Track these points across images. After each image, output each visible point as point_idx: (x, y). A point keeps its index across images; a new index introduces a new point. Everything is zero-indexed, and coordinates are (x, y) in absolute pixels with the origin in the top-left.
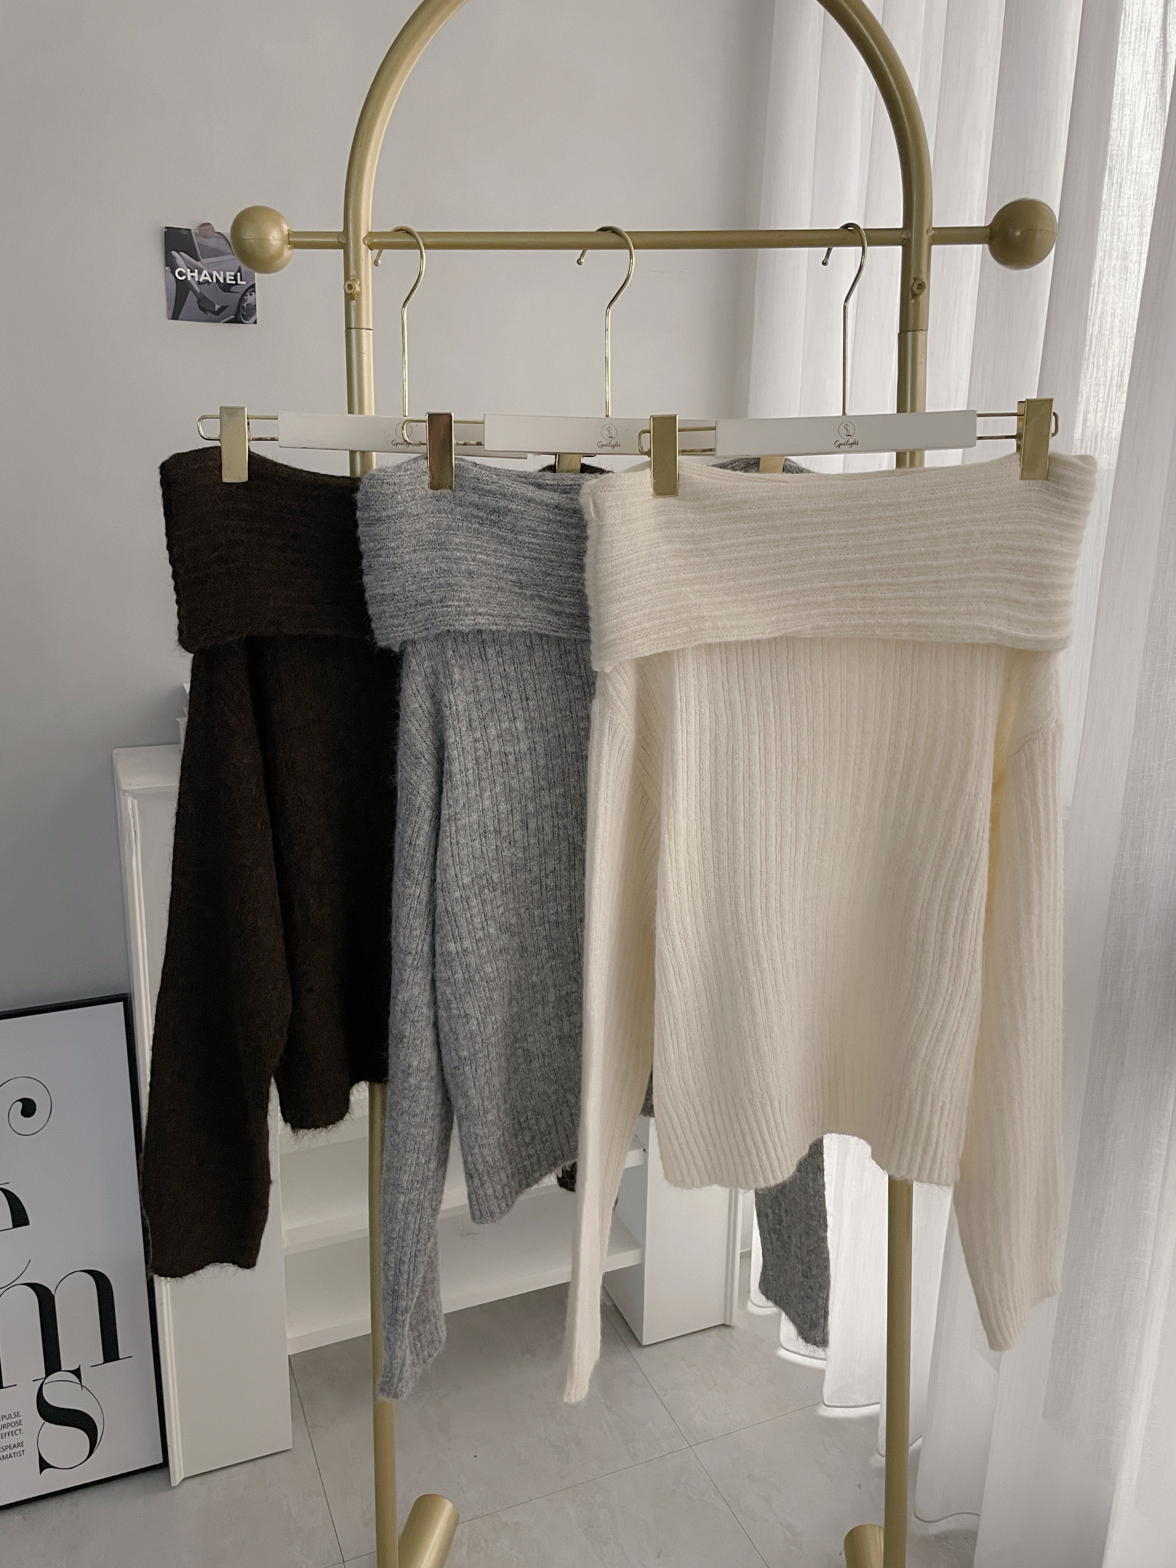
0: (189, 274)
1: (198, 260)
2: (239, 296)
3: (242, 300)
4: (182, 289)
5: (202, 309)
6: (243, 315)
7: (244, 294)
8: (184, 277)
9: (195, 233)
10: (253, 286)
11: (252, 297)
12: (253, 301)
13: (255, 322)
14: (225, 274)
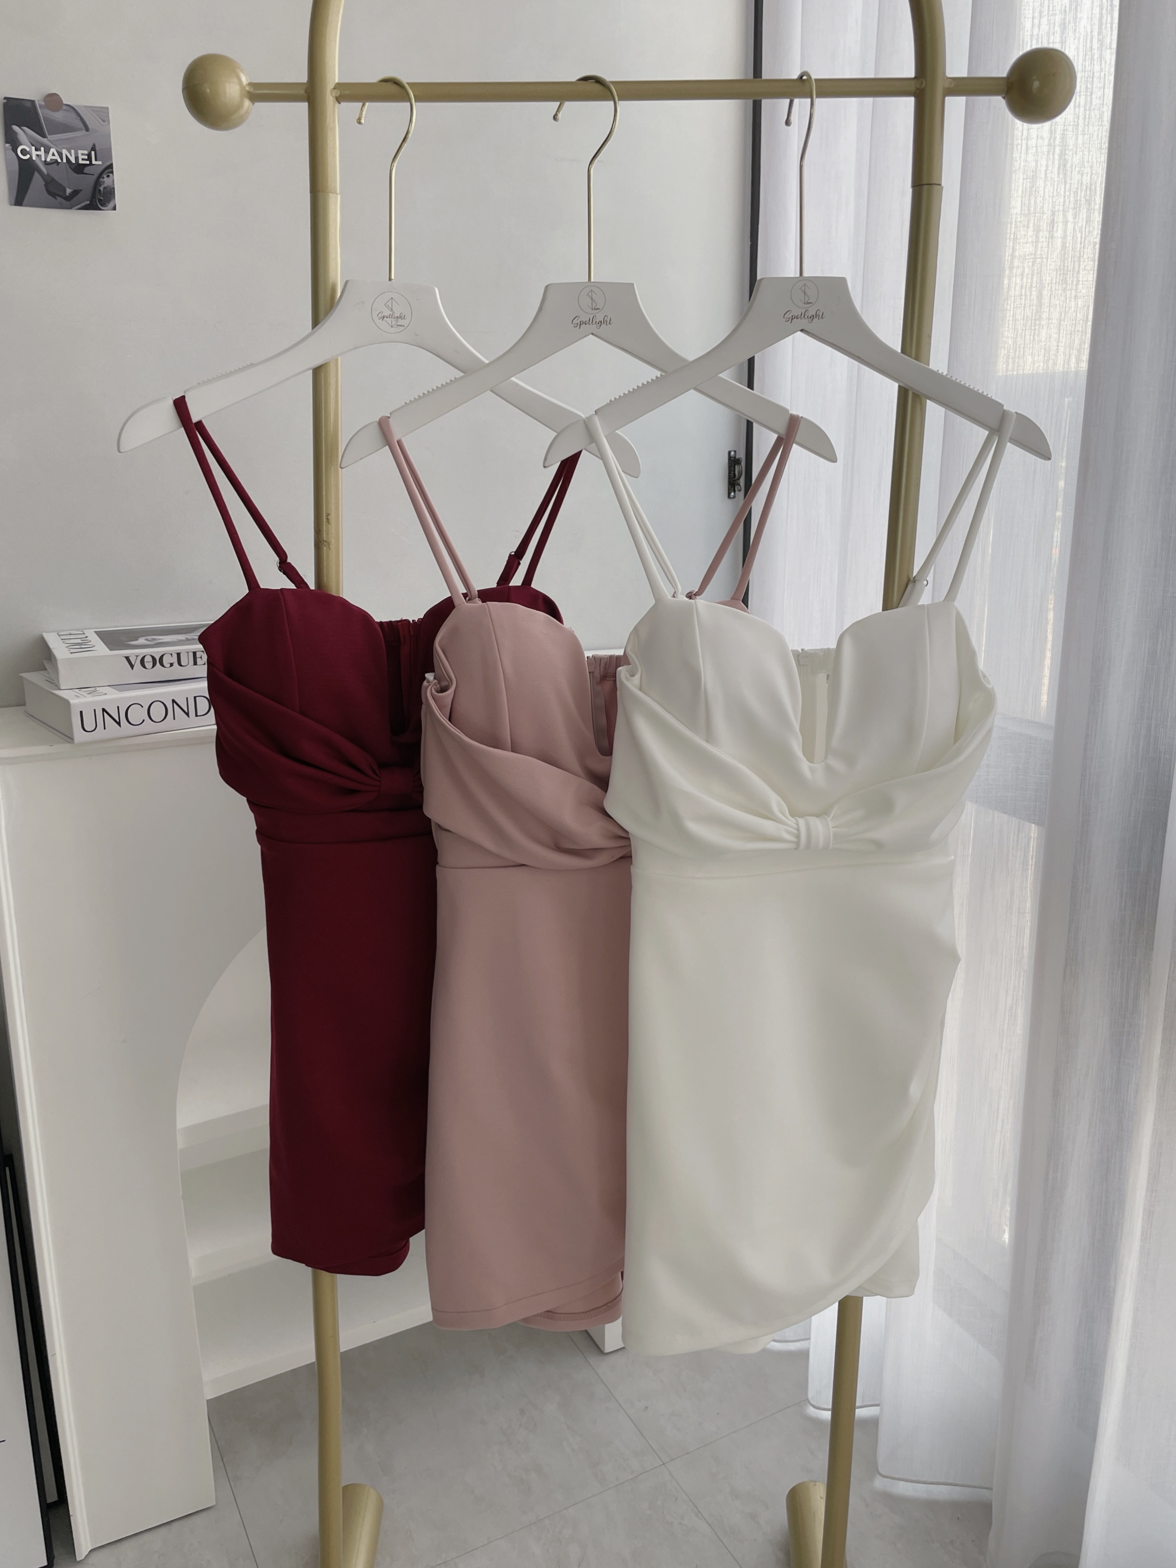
0: (34, 153)
1: (44, 136)
2: (95, 177)
3: (98, 183)
4: (26, 170)
5: (49, 193)
6: (100, 200)
7: (100, 176)
8: (28, 157)
9: (40, 105)
10: (111, 166)
11: (110, 179)
12: (111, 184)
13: (114, 208)
14: (76, 153)
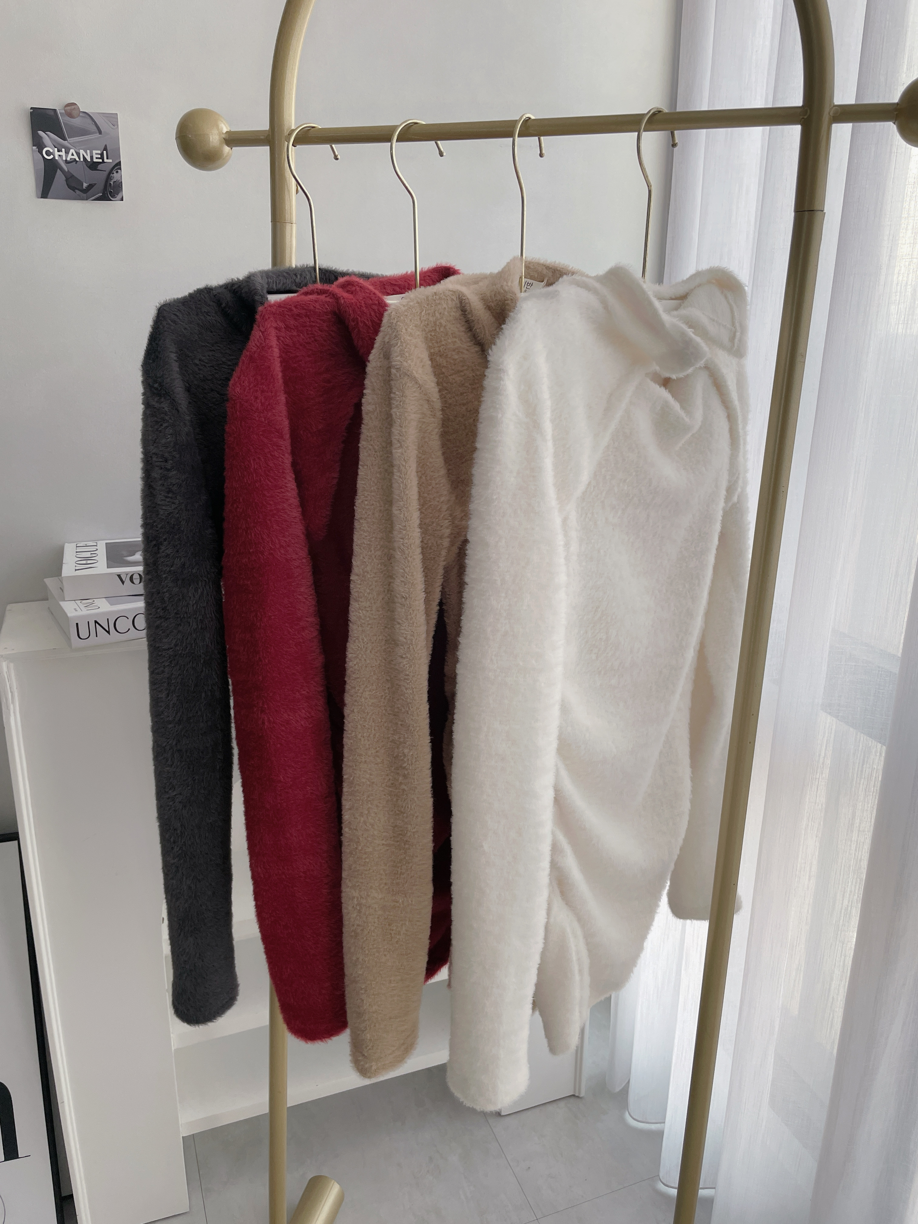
0: (57, 154)
1: (65, 139)
2: (105, 174)
3: (109, 177)
4: (50, 168)
5: (69, 187)
6: (110, 192)
7: (111, 172)
8: (52, 157)
9: (61, 113)
10: (119, 164)
11: (118, 174)
12: (120, 179)
13: (122, 200)
14: (91, 153)
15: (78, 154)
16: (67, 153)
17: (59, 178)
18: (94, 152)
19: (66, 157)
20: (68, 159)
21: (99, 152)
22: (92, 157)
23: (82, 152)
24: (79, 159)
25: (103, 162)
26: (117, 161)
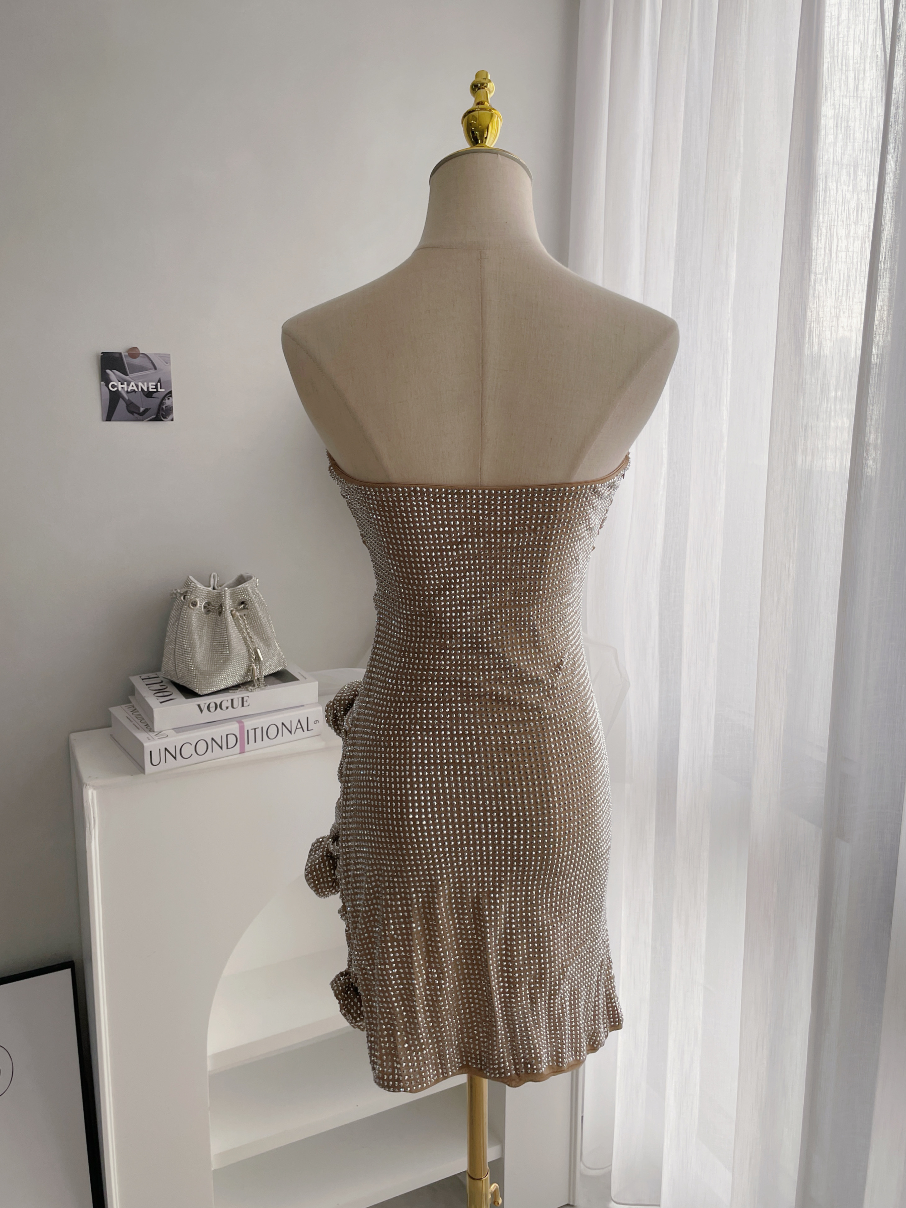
0: (120, 386)
1: (127, 375)
2: (160, 400)
3: (161, 403)
4: (115, 397)
5: (129, 412)
6: (163, 415)
7: (164, 399)
8: (116, 389)
9: (125, 356)
10: (170, 392)
11: (170, 401)
12: (171, 404)
13: (173, 419)
14: (148, 384)
15: (137, 386)
16: (128, 385)
17: (121, 404)
18: (150, 384)
19: (128, 388)
20: (129, 390)
21: (154, 384)
22: (148, 388)
23: (140, 384)
24: (138, 388)
25: (157, 391)
26: (169, 391)
